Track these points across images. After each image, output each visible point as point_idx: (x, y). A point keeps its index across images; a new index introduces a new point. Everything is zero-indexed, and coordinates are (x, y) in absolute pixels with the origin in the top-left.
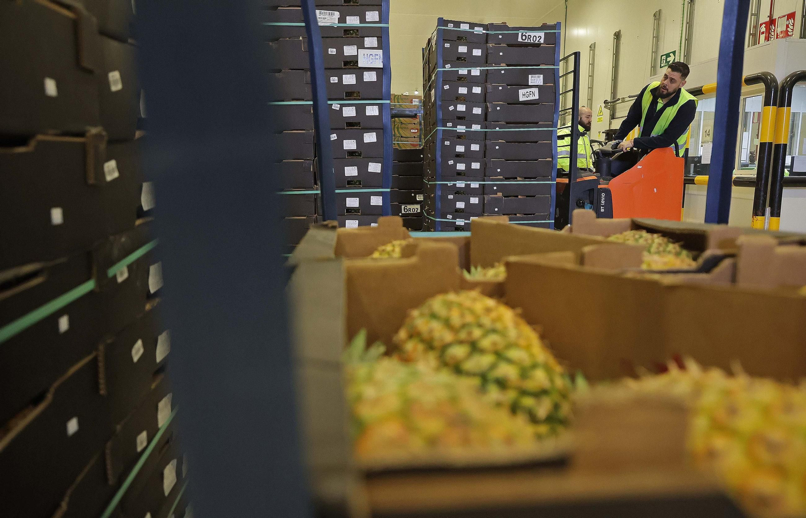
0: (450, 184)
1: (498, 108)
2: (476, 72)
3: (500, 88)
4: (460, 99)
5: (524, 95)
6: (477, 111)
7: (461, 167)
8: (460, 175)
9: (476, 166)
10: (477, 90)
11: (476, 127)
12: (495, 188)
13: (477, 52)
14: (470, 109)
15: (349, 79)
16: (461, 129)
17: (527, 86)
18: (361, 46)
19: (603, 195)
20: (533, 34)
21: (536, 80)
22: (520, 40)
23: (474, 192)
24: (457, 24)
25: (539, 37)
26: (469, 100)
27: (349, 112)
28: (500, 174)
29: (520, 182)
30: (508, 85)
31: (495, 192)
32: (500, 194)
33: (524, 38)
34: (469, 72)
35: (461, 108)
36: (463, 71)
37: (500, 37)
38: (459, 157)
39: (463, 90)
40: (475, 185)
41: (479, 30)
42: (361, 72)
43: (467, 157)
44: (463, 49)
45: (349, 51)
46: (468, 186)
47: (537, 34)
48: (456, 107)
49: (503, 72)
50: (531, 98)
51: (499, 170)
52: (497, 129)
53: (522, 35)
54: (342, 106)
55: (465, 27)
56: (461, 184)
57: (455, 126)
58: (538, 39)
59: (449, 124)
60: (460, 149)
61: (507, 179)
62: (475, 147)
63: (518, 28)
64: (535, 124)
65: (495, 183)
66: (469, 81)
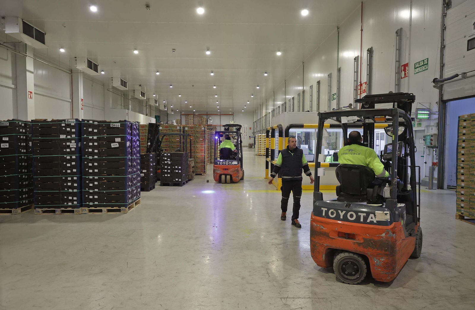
0: (87, 177)
1: (104, 150)
2: (95, 138)
3: (104, 143)
4: (90, 147)
5: (113, 145)
6: (96, 151)
7: (91, 171)
8: (91, 174)
9: (96, 171)
10: (96, 144)
11: (96, 157)
12: (104, 179)
13: (95, 131)
14: (93, 151)
15: (68, 150)
16: (90, 157)
17: (115, 142)
18: (71, 142)
20: (116, 124)
21: (118, 140)
22: (111, 126)
23: (96, 180)
24: (88, 121)
25: (118, 125)
26: (93, 147)
27: (68, 158)
28: (105, 173)
29: (113, 176)
30: (107, 142)
31: (104, 180)
33: (113, 125)
34: (93, 137)
35: (90, 150)
36: (91, 137)
37: (104, 125)
38: (90, 168)
39: (91, 144)
40: (96, 178)
41: (96, 123)
42: (70, 148)
43: (93, 168)
44: (90, 130)
45: (68, 144)
46: (94, 178)
47: (118, 124)
48: (88, 150)
49: (105, 137)
50: (116, 146)
51: (105, 172)
52: (104, 157)
53: (112, 125)
54: (67, 156)
55: (91, 122)
56: (91, 177)
57: (88, 156)
58: (118, 126)
59: (86, 156)
60: (90, 165)
61: (108, 175)
62: (96, 164)
63: (110, 122)
64: (118, 155)
65: (104, 177)
66: (93, 141)
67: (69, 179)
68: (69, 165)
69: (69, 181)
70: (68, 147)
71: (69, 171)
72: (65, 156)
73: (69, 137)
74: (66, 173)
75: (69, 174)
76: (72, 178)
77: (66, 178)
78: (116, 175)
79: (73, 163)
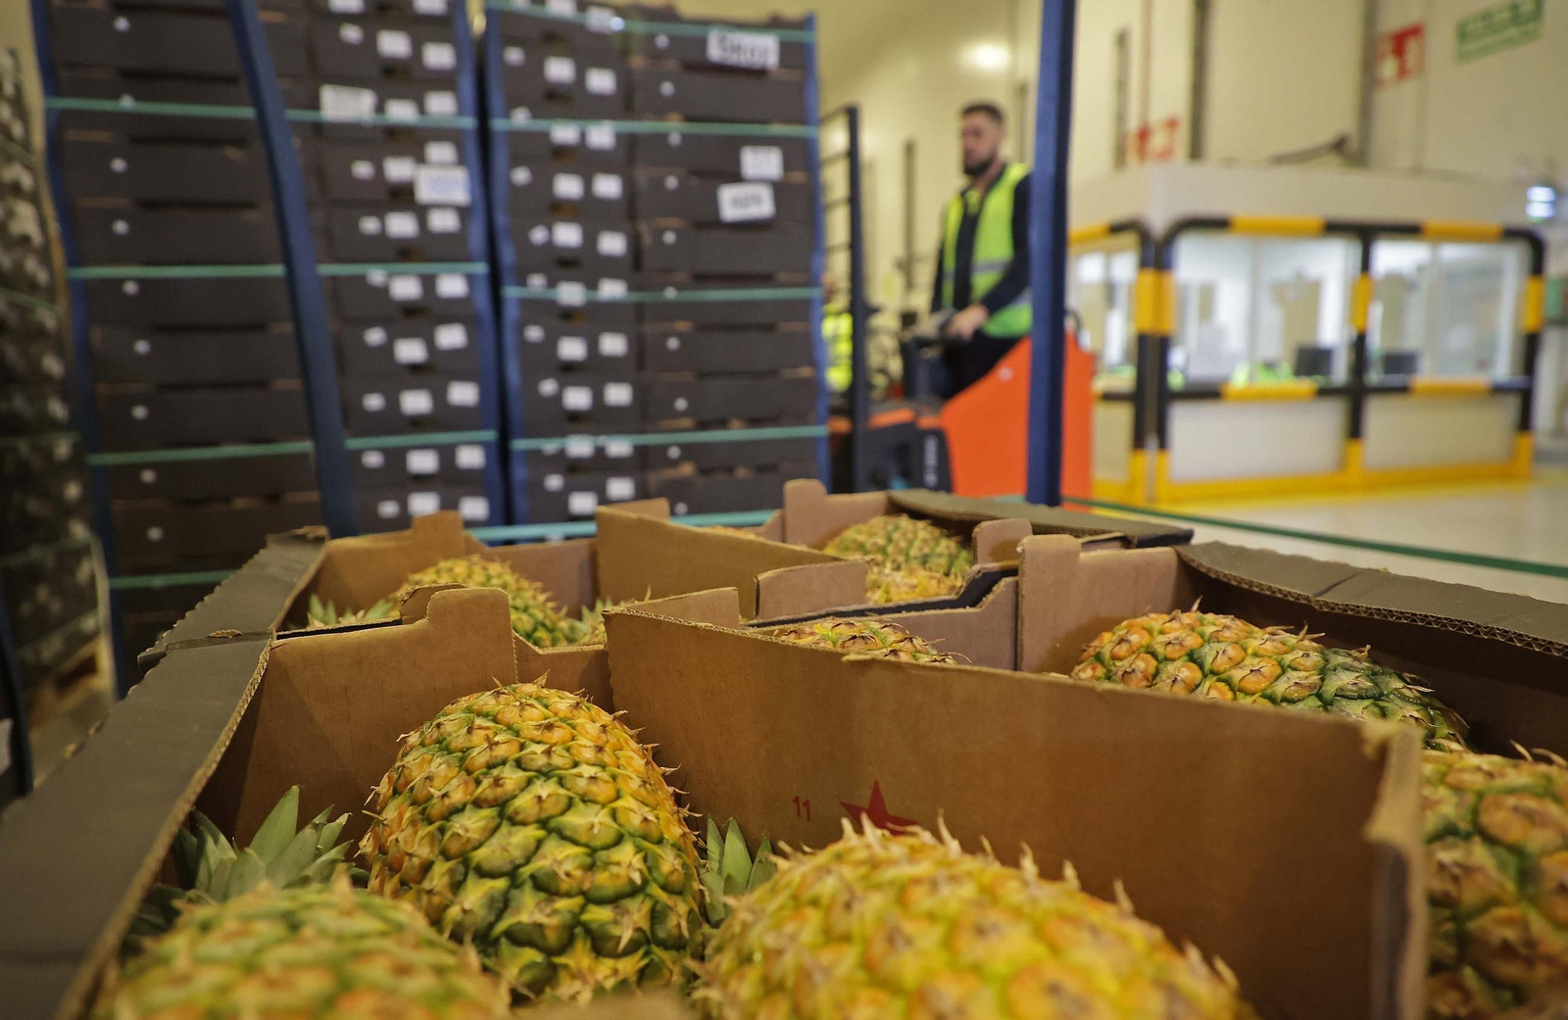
0: (550, 446)
1: (669, 238)
2: (601, 136)
3: (671, 183)
4: (561, 210)
5: (735, 202)
6: (612, 244)
7: (578, 398)
8: (576, 421)
9: (618, 394)
10: (608, 186)
11: (612, 290)
12: (675, 452)
13: (601, 81)
14: (591, 240)
16: (571, 294)
17: (742, 179)
19: (931, 446)
20: (746, 40)
21: (763, 163)
22: (713, 53)
23: (618, 467)
25: (763, 50)
26: (589, 212)
28: (684, 412)
29: (737, 433)
30: (690, 176)
31: (675, 463)
32: (687, 469)
33: (723, 48)
34: (583, 134)
35: (568, 235)
36: (564, 133)
37: (663, 41)
38: (569, 372)
39: (568, 186)
40: (619, 447)
41: (600, 19)
43: (593, 371)
44: (559, 70)
46: (600, 451)
47: (760, 41)
48: (551, 234)
49: (675, 138)
50: (754, 211)
51: (681, 404)
52: (671, 292)
53: (718, 43)
55: (560, 7)
56: (580, 446)
57: (552, 284)
58: (762, 55)
59: (536, 281)
60: (572, 349)
61: (703, 426)
62: (613, 344)
63: (707, 23)
64: (766, 279)
65: (672, 440)
66: (583, 160)
67: (423, 462)
68: (410, 351)
69: (422, 482)
70: (402, 196)
71: (416, 402)
72: (376, 275)
73: (401, 112)
74: (394, 421)
75: (418, 423)
76: (447, 454)
77: (396, 458)
78: (754, 422)
79: (451, 337)
